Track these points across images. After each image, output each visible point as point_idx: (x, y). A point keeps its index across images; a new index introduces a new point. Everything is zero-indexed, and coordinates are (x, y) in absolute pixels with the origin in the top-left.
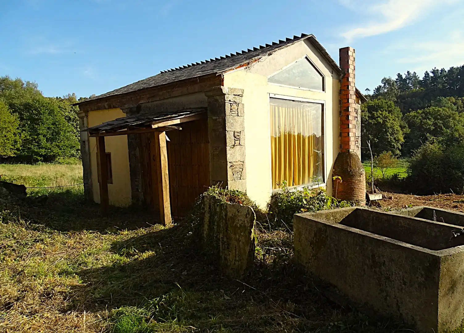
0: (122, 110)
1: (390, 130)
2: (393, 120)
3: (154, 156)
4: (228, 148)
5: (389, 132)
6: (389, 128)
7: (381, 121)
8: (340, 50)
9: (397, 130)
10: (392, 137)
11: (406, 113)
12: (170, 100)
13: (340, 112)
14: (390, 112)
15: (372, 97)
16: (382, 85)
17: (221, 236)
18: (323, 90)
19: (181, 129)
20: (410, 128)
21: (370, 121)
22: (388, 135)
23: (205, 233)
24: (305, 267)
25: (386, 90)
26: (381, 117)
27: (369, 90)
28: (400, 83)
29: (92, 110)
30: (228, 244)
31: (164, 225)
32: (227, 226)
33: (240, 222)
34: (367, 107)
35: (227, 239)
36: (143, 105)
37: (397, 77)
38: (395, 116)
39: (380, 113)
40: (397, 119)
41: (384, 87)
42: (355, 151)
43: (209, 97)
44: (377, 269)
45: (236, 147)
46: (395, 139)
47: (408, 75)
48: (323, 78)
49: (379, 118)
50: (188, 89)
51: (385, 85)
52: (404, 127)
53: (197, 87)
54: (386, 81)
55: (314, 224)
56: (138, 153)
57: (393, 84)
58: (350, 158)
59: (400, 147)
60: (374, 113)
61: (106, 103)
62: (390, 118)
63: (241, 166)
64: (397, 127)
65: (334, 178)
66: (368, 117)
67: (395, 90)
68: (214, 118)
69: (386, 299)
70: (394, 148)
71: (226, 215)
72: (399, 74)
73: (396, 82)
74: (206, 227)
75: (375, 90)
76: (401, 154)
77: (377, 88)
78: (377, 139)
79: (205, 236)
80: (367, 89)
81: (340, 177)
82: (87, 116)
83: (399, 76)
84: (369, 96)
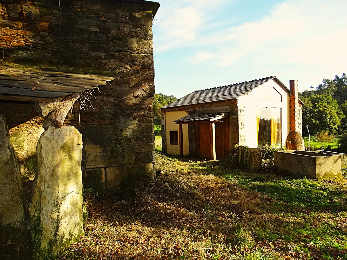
0: (186, 112)
1: (329, 116)
2: (331, 109)
3: (201, 132)
4: (239, 129)
5: (328, 117)
6: (328, 114)
7: (322, 110)
8: (290, 81)
9: (334, 116)
10: (331, 121)
11: (342, 104)
12: (211, 108)
13: (290, 112)
14: (328, 103)
15: (315, 93)
16: (323, 84)
17: (248, 159)
18: (281, 101)
19: (222, 122)
20: (344, 115)
21: (313, 110)
22: (327, 120)
23: (239, 159)
24: (278, 167)
25: (326, 87)
26: (321, 106)
27: (312, 87)
28: (337, 82)
29: (168, 111)
30: (251, 161)
31: (213, 160)
32: (251, 155)
33: (256, 153)
34: (311, 100)
35: (251, 159)
36: (197, 110)
37: (335, 78)
38: (333, 106)
39: (321, 104)
40: (334, 108)
41: (325, 85)
42: (298, 131)
43: (230, 108)
44: (301, 163)
45: (242, 129)
46: (332, 122)
47: (344, 76)
48: (281, 96)
49: (320, 108)
50: (220, 104)
51: (325, 84)
52: (340, 114)
53: (225, 103)
54: (327, 81)
55: (281, 153)
56: (193, 131)
57: (331, 82)
58: (296, 134)
59: (337, 128)
60: (316, 104)
61: (177, 109)
62: (329, 108)
63: (244, 137)
64: (334, 114)
65: (288, 142)
66: (312, 107)
67: (333, 87)
68: (233, 117)
69: (303, 171)
70: (333, 129)
71: (250, 152)
72: (336, 75)
73: (334, 81)
74: (240, 157)
75: (318, 87)
76: (337, 133)
77: (319, 85)
78: (318, 122)
79: (239, 160)
80: (311, 87)
81: (290, 141)
82: (165, 114)
83: (337, 77)
84: (313, 92)
